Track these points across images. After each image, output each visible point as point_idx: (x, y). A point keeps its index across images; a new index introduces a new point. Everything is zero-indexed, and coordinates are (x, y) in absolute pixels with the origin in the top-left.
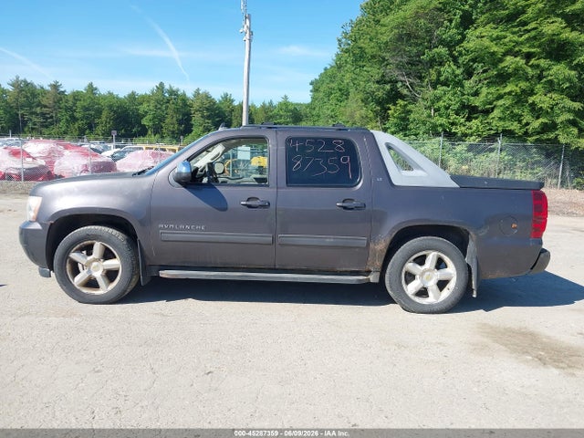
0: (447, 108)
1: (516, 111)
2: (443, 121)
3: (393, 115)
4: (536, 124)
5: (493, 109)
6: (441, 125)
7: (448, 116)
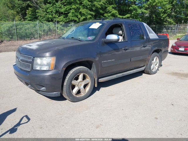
0: (51, 12)
1: (76, 14)
2: (50, 16)
3: (28, 14)
4: (82, 18)
5: (69, 13)
6: (50, 18)
7: (52, 15)
